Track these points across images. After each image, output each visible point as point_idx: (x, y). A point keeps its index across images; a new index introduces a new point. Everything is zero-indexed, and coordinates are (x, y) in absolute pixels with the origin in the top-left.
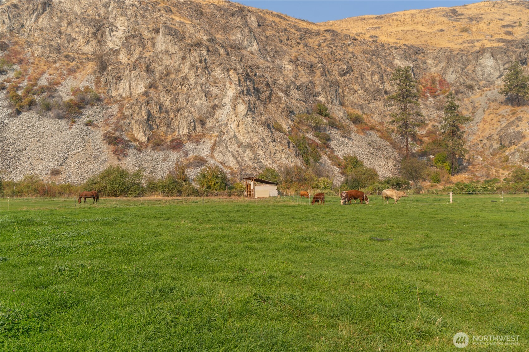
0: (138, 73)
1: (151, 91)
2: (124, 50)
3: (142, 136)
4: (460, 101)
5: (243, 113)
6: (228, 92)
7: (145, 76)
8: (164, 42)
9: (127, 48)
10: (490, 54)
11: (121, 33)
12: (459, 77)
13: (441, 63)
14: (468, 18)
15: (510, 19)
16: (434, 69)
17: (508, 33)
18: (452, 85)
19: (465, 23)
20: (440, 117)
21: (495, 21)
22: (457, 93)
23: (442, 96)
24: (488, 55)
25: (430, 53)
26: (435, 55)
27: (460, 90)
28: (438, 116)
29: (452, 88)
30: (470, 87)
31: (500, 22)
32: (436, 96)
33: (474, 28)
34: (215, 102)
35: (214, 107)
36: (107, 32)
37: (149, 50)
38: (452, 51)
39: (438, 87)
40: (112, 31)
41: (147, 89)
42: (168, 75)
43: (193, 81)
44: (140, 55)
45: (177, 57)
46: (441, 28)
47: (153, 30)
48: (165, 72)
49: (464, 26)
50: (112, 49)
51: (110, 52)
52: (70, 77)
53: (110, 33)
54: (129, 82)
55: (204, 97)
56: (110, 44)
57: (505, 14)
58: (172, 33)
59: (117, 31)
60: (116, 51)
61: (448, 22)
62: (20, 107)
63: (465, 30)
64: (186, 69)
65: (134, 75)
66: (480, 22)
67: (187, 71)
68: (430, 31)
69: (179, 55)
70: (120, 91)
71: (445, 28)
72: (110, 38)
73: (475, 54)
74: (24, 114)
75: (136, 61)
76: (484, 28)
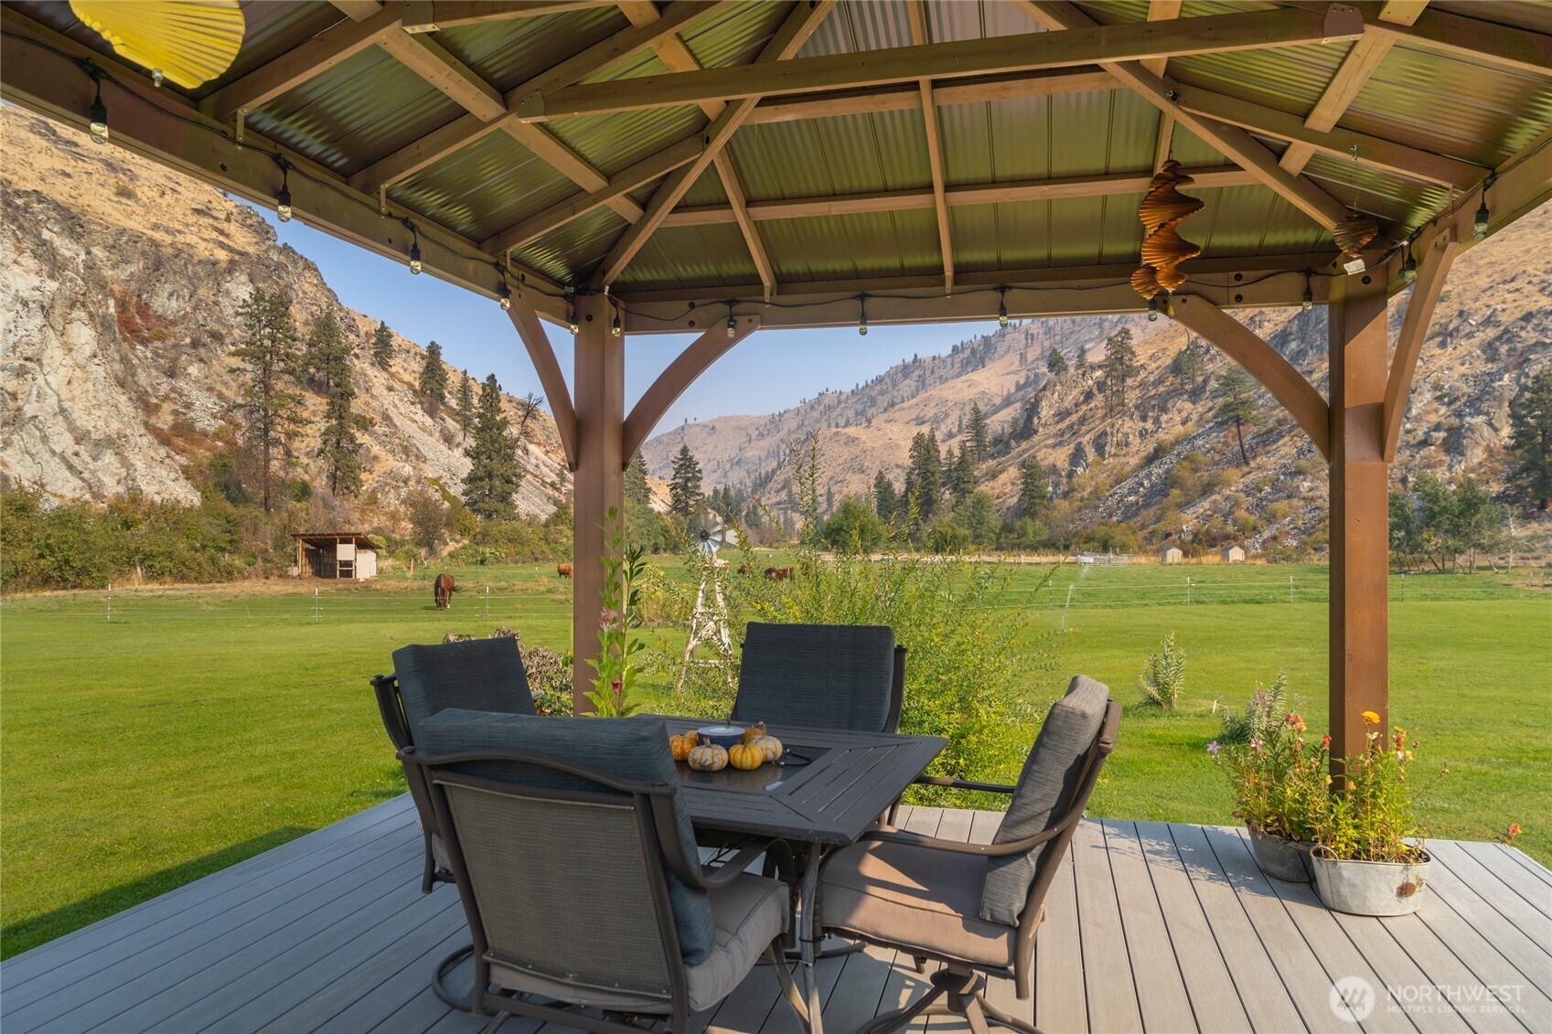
4: (205, 363)
5: (87, 350)
10: (247, 277)
12: (188, 309)
13: (127, 262)
14: (100, 160)
15: (192, 195)
16: (110, 273)
17: (222, 232)
18: (173, 323)
19: (106, 172)
20: (181, 395)
21: (169, 192)
22: (195, 344)
23: (157, 344)
24: (244, 278)
25: (96, 232)
26: (111, 242)
27: (199, 340)
28: (173, 390)
29: (177, 329)
30: (217, 337)
31: (179, 196)
32: (144, 342)
33: (139, 195)
38: (155, 245)
39: (138, 319)
46: (59, 167)
49: (111, 181)
57: (169, 178)
61: (61, 155)
63: (125, 194)
66: (137, 182)
68: (26, 159)
71: (68, 170)
73: (209, 265)
76: (159, 200)
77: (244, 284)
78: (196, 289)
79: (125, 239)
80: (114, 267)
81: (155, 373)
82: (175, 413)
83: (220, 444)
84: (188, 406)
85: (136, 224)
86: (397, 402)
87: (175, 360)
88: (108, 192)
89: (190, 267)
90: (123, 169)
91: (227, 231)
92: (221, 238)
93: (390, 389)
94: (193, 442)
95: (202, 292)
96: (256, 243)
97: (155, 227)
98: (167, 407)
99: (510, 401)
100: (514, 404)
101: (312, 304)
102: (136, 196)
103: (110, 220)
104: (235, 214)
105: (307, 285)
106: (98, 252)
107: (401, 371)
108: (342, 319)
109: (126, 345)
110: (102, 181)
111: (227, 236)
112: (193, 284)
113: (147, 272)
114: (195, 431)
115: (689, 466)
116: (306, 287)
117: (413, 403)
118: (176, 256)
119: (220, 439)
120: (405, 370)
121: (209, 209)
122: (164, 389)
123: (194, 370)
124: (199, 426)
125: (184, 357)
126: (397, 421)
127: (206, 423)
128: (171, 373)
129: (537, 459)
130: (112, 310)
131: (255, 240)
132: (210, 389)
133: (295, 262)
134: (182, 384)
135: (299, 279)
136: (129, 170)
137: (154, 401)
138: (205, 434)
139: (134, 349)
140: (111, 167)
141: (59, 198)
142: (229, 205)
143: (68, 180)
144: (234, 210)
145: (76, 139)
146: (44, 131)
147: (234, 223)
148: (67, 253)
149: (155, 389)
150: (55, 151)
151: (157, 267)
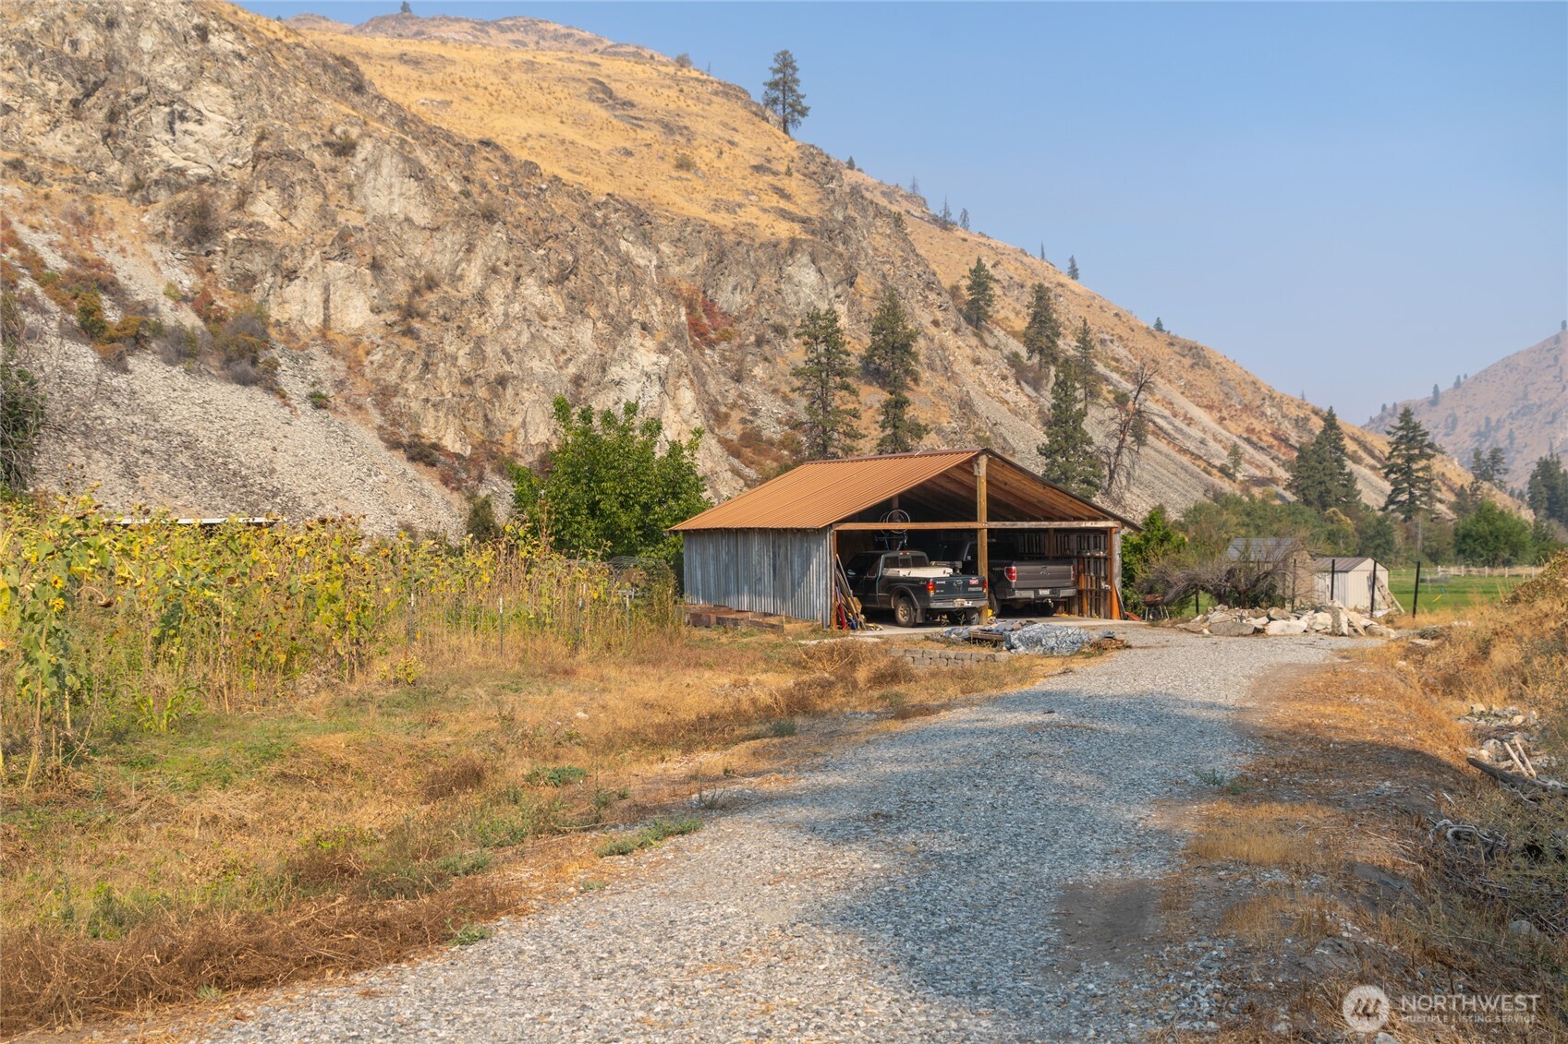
0: (352, 268)
1: (416, 324)
2: (272, 193)
3: (455, 442)
4: (770, 362)
5: (690, 409)
6: (635, 354)
7: (369, 279)
8: (401, 195)
9: (283, 190)
10: (809, 257)
11: (219, 133)
12: (752, 302)
13: (692, 255)
14: (658, 121)
15: (748, 144)
16: (677, 269)
17: (781, 193)
18: (738, 319)
19: (663, 137)
20: (748, 401)
21: (726, 148)
22: (760, 342)
23: (724, 345)
24: (806, 259)
25: (663, 226)
26: (677, 235)
27: (763, 336)
28: (740, 396)
29: (741, 326)
30: (780, 331)
31: (737, 151)
32: (711, 344)
33: (697, 160)
34: (572, 370)
35: (578, 381)
36: (159, 116)
37: (345, 203)
38: (719, 233)
39: (705, 321)
40: (183, 118)
41: (391, 317)
42: (437, 285)
43: (498, 309)
44: (325, 214)
45: (447, 241)
46: (621, 144)
47: (327, 144)
48: (419, 274)
49: (670, 150)
50: (181, 172)
51: (174, 180)
52: (98, 245)
53: (171, 124)
54: (326, 289)
55: (549, 355)
56: (165, 154)
57: (725, 125)
58: (418, 173)
59: (200, 122)
60: (202, 180)
61: (621, 125)
62: (112, 340)
63: (684, 164)
64: (473, 275)
65: (343, 273)
66: (695, 143)
67: (479, 281)
68: (594, 145)
69: (453, 238)
70: (293, 310)
71: (629, 145)
72: (168, 137)
73: (771, 250)
74: (132, 362)
75: (344, 235)
76: (717, 164)
77: (805, 266)
78: (758, 276)
79: (689, 229)
80: (680, 262)
81: (723, 379)
82: (743, 421)
83: (786, 453)
84: (755, 413)
85: (697, 211)
86: (984, 378)
87: (741, 362)
88: (667, 167)
89: (752, 254)
90: (680, 128)
91: (788, 191)
92: (783, 204)
93: (977, 362)
94: (760, 452)
95: (764, 280)
96: (820, 201)
97: (716, 207)
98: (736, 415)
99: (1171, 344)
100: (1177, 348)
101: (884, 263)
102: (694, 164)
103: (675, 210)
104: (797, 160)
105: (878, 238)
107: (1012, 316)
108: (919, 276)
109: (696, 352)
110: (661, 154)
111: (787, 197)
112: (755, 273)
113: (712, 264)
114: (761, 441)
115: (1413, 438)
116: (879, 241)
117: (1004, 378)
118: (739, 244)
119: (785, 448)
120: (1017, 314)
121: (769, 161)
122: (732, 396)
123: (758, 371)
124: (766, 434)
125: (749, 358)
126: (981, 405)
127: (772, 431)
128: (738, 378)
129: (1204, 431)
130: (683, 318)
131: (818, 196)
132: (775, 391)
133: (864, 210)
134: (748, 388)
135: (868, 231)
136: (686, 128)
137: (723, 409)
138: (771, 443)
139: (702, 354)
140: (668, 128)
141: (629, 195)
142: (790, 147)
143: (631, 160)
144: (796, 154)
145: (631, 96)
146: (601, 95)
147: (795, 174)
148: (642, 262)
149: (724, 397)
150: (614, 121)
151: (721, 256)
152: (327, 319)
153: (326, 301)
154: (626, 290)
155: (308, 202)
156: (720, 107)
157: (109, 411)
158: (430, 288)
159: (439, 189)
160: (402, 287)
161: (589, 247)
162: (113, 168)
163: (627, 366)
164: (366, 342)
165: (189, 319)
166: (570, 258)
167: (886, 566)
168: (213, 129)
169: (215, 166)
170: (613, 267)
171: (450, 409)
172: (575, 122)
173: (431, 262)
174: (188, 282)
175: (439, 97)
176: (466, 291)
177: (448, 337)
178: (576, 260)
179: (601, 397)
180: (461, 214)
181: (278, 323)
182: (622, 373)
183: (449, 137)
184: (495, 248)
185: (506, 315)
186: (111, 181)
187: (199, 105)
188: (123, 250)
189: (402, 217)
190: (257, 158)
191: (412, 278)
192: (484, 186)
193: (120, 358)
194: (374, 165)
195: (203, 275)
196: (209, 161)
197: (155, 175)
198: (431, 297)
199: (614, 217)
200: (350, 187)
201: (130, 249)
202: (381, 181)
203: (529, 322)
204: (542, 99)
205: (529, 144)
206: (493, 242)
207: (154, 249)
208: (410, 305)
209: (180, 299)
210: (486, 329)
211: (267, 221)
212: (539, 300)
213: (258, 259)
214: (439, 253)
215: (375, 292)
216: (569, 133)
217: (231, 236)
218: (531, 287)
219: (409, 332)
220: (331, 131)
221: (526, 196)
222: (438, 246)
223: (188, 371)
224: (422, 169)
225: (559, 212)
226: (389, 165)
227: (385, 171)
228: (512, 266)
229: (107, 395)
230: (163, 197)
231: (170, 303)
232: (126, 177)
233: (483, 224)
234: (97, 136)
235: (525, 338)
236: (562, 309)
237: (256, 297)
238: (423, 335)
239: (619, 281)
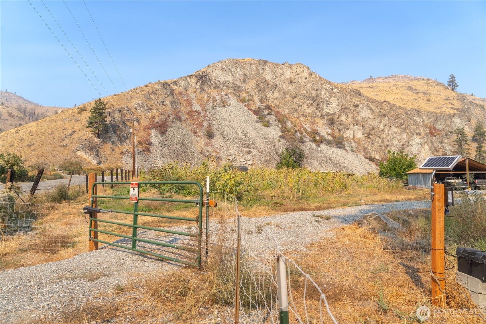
0: (358, 127)
1: (370, 136)
2: (344, 115)
3: (378, 157)
4: (449, 139)
5: (427, 150)
6: (415, 139)
7: (362, 129)
8: (367, 113)
9: (346, 114)
11: (335, 106)
12: (444, 127)
13: (430, 118)
14: (422, 92)
15: (444, 95)
17: (452, 104)
18: (441, 131)
19: (424, 95)
20: (444, 147)
21: (438, 96)
22: (446, 135)
23: (438, 136)
25: (423, 113)
26: (427, 115)
27: (447, 134)
28: (442, 146)
29: (442, 132)
30: (451, 132)
31: (441, 96)
32: (435, 136)
34: (402, 143)
35: (403, 145)
36: (325, 104)
37: (357, 116)
38: (436, 113)
39: (433, 131)
40: (329, 104)
41: (366, 135)
42: (374, 129)
43: (386, 132)
44: (353, 118)
45: (376, 121)
46: (414, 98)
47: (354, 106)
48: (371, 127)
49: (425, 98)
50: (329, 113)
51: (328, 114)
52: (315, 126)
53: (327, 105)
54: (354, 131)
55: (397, 141)
56: (326, 110)
57: (438, 91)
58: (370, 109)
59: (332, 104)
60: (332, 114)
61: (414, 94)
62: (318, 142)
63: (428, 100)
64: (381, 127)
65: (357, 128)
66: (431, 96)
67: (383, 128)
68: (408, 99)
69: (377, 120)
70: (348, 135)
71: (416, 98)
72: (327, 107)
73: (449, 116)
74: (321, 145)
75: (357, 121)
76: (436, 99)
77: (457, 118)
78: (446, 122)
79: (429, 113)
80: (427, 120)
81: (438, 143)
82: (443, 151)
84: (445, 150)
85: (431, 110)
87: (442, 139)
88: (425, 101)
89: (444, 117)
90: (427, 93)
91: (453, 103)
92: (452, 106)
95: (447, 122)
97: (436, 108)
98: (441, 150)
101: (478, 116)
102: (431, 100)
103: (426, 110)
104: (456, 96)
106: (424, 118)
109: (431, 138)
110: (423, 99)
112: (445, 121)
113: (435, 120)
116: (477, 112)
118: (441, 115)
121: (449, 98)
122: (440, 146)
123: (446, 141)
124: (448, 154)
125: (444, 138)
127: (450, 153)
128: (441, 143)
130: (428, 131)
131: (461, 104)
132: (450, 145)
133: (473, 105)
134: (444, 145)
135: (474, 110)
136: (429, 93)
137: (438, 149)
139: (433, 138)
140: (425, 93)
141: (416, 108)
142: (454, 94)
143: (416, 101)
144: (455, 95)
145: (416, 88)
146: (410, 89)
147: (455, 100)
148: (419, 121)
149: (438, 147)
150: (413, 94)
151: (437, 119)
152: (354, 136)
153: (354, 133)
154: (415, 127)
155: (350, 116)
156: (437, 88)
157: (317, 154)
158: (373, 129)
159: (374, 111)
160: (368, 130)
161: (407, 119)
162: (318, 114)
163: (413, 142)
164: (361, 140)
165: (330, 138)
166: (403, 121)
167: (447, 179)
168: (334, 105)
169: (334, 111)
170: (412, 122)
171: (377, 151)
172: (404, 95)
173: (373, 125)
174: (330, 131)
175: (376, 93)
176: (380, 130)
177: (377, 138)
178: (404, 122)
179: (408, 148)
180: (379, 116)
181: (345, 137)
182: (412, 143)
183: (377, 101)
184: (386, 121)
185: (388, 133)
186: (317, 116)
187: (331, 102)
188: (319, 127)
189: (368, 117)
190: (341, 109)
191: (370, 128)
192: (384, 110)
193: (319, 145)
194: (362, 108)
195: (332, 130)
196: (333, 111)
197: (324, 114)
198: (373, 131)
199: (412, 112)
200: (358, 113)
201: (320, 127)
202: (363, 111)
203: (393, 135)
204: (397, 91)
205: (394, 100)
206: (385, 120)
207: (324, 126)
208: (369, 133)
209: (329, 134)
210: (384, 136)
211: (343, 120)
212: (395, 130)
213: (342, 127)
214: (374, 123)
215: (363, 131)
216: (403, 97)
217: (337, 123)
218: (393, 128)
219: (369, 138)
220: (354, 103)
221: (393, 110)
222: (375, 122)
223: (330, 147)
224: (371, 108)
225: (400, 113)
226: (365, 108)
227: (364, 109)
228: (389, 124)
229: (317, 151)
230: (326, 117)
231: (327, 135)
232: (320, 115)
233: (383, 117)
234: (315, 109)
235: (392, 137)
236: (400, 132)
237: (341, 133)
238: (372, 138)
239: (413, 125)
